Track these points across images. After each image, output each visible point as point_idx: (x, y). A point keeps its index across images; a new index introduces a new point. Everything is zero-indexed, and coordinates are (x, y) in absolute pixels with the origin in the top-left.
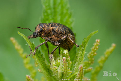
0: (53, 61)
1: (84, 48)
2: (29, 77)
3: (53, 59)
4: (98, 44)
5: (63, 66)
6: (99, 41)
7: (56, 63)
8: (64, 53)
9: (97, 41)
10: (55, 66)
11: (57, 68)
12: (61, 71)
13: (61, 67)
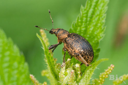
0: (64, 69)
1: (92, 70)
2: (32, 77)
3: (64, 68)
4: (112, 69)
5: (70, 78)
6: (113, 66)
7: (65, 72)
8: (75, 66)
9: (112, 66)
10: (63, 74)
11: (64, 76)
12: (66, 81)
13: (67, 78)
